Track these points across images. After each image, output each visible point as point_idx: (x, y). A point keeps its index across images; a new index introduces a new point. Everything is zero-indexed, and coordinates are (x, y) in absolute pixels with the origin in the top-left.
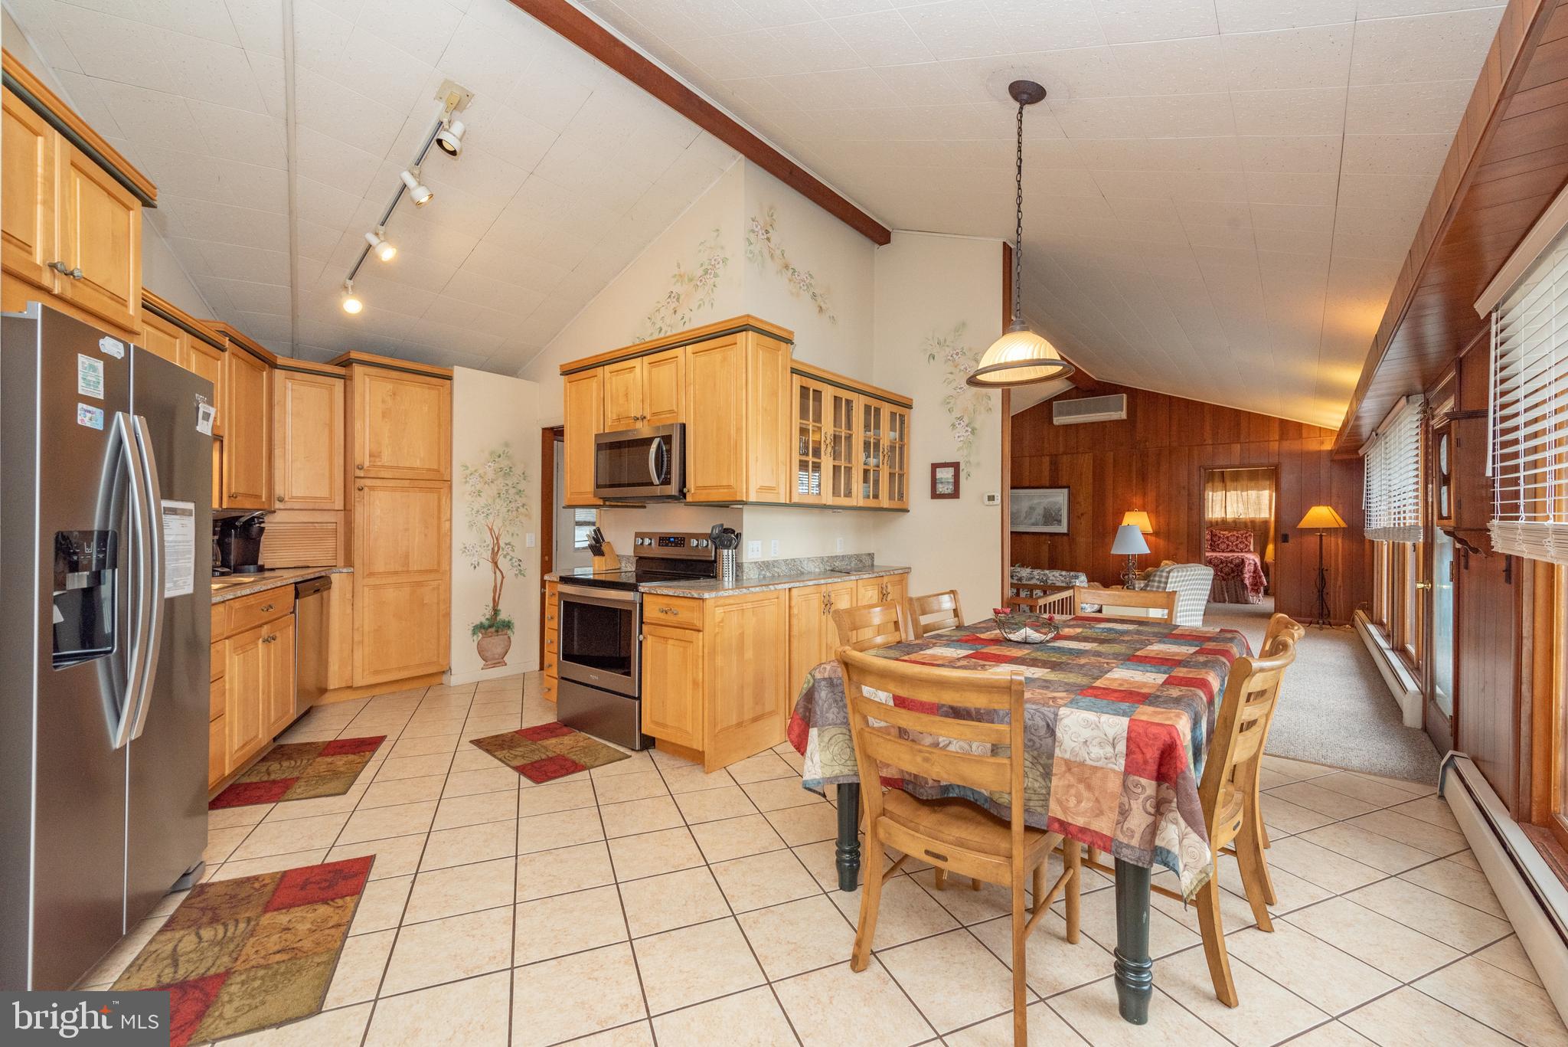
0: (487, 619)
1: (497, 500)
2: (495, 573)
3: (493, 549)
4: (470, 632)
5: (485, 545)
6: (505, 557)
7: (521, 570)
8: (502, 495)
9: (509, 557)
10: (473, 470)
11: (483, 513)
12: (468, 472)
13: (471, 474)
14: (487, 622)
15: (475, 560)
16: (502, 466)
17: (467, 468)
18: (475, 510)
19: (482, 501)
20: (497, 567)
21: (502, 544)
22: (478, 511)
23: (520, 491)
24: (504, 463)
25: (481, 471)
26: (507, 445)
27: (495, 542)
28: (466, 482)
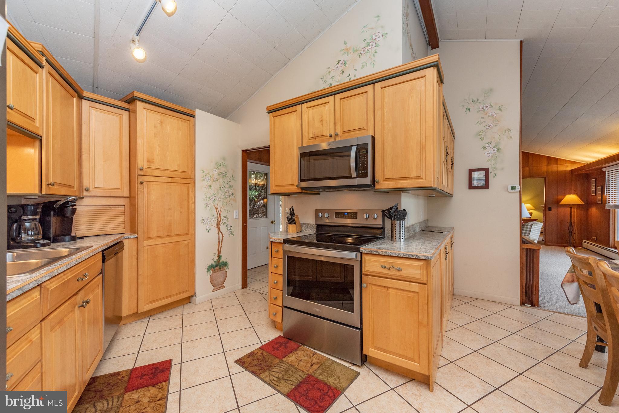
0: (215, 262)
1: (220, 191)
2: (219, 234)
3: (218, 220)
4: (206, 270)
5: (213, 217)
6: (224, 224)
7: (231, 232)
8: (222, 188)
9: (225, 225)
10: (207, 173)
11: (212, 198)
12: (204, 174)
13: (205, 176)
14: (215, 263)
15: (208, 227)
16: (222, 171)
17: (203, 171)
18: (208, 197)
19: (212, 191)
20: (220, 230)
21: (222, 217)
22: (210, 198)
23: (231, 186)
24: (223, 169)
25: (211, 174)
26: (224, 159)
27: (219, 216)
28: (203, 180)
